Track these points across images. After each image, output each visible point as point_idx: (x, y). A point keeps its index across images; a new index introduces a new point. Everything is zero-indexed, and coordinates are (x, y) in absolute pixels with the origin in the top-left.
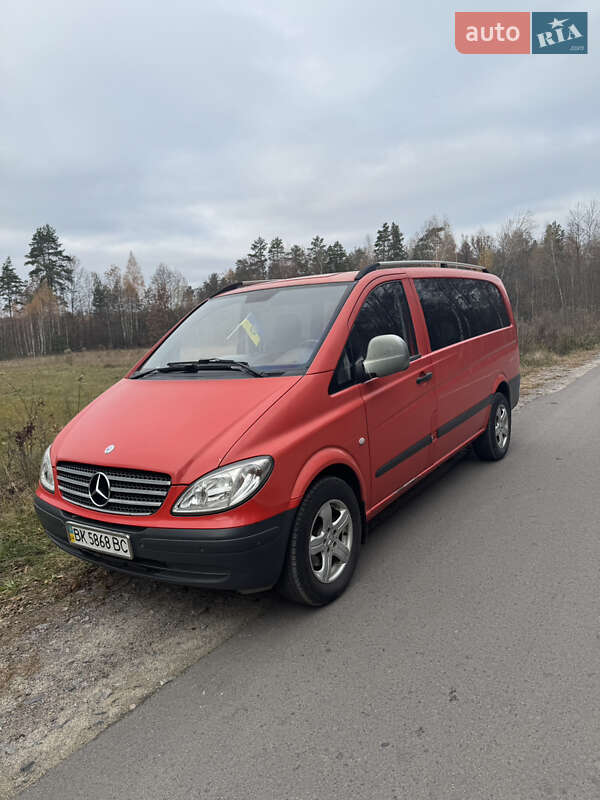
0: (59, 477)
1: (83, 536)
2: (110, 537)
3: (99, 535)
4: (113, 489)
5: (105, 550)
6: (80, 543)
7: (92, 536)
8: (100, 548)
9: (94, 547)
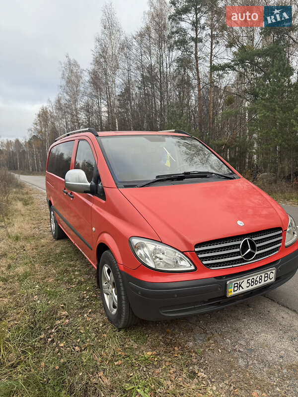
0: (200, 256)
1: (240, 286)
2: (263, 275)
3: (255, 277)
4: (257, 245)
5: (259, 285)
6: (238, 292)
7: (250, 281)
8: (255, 286)
9: (251, 288)
